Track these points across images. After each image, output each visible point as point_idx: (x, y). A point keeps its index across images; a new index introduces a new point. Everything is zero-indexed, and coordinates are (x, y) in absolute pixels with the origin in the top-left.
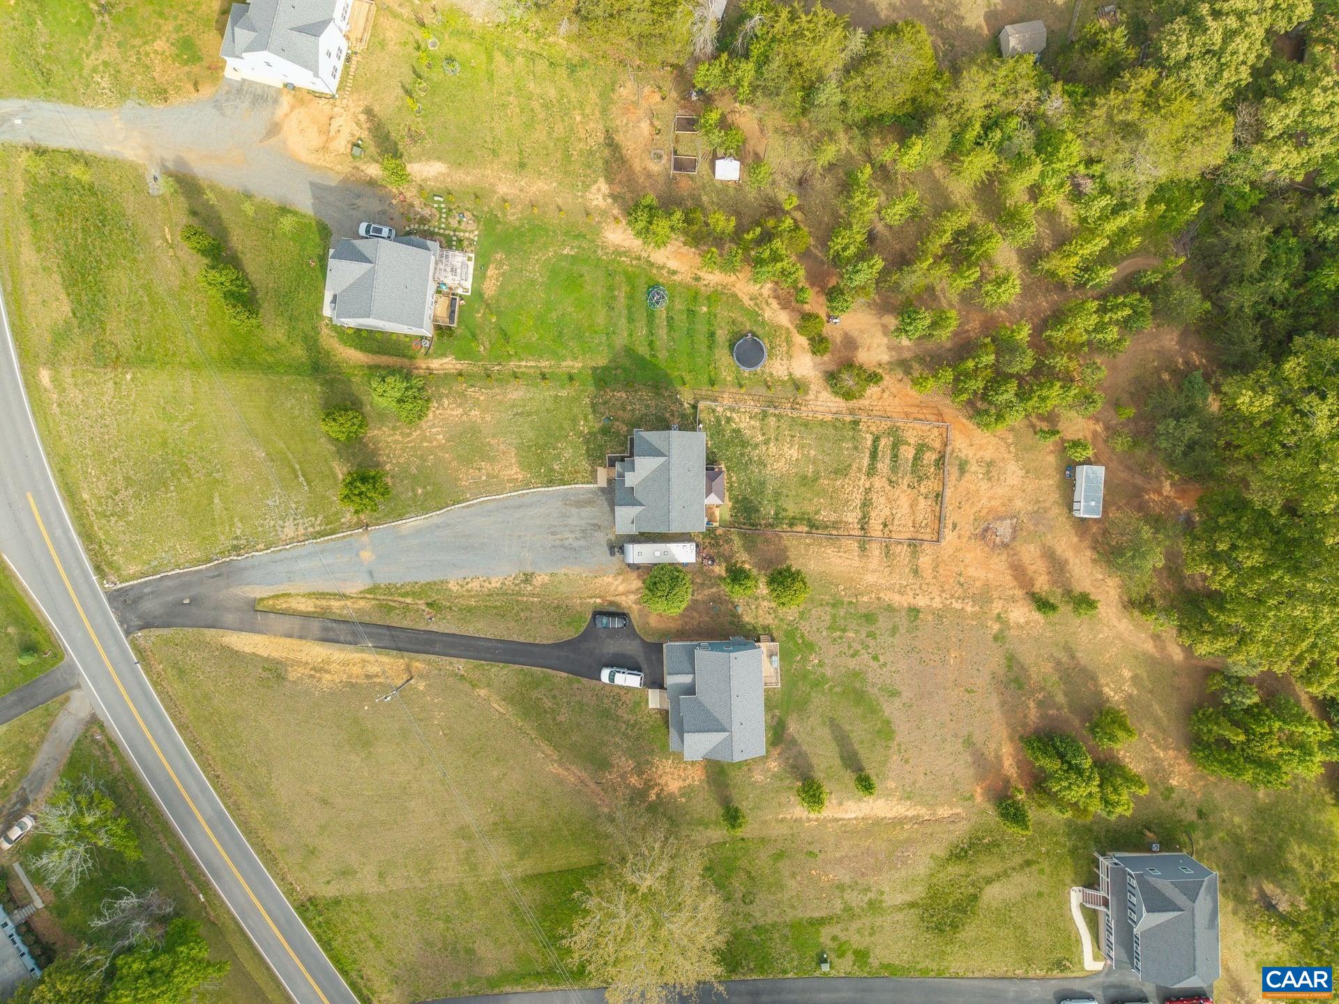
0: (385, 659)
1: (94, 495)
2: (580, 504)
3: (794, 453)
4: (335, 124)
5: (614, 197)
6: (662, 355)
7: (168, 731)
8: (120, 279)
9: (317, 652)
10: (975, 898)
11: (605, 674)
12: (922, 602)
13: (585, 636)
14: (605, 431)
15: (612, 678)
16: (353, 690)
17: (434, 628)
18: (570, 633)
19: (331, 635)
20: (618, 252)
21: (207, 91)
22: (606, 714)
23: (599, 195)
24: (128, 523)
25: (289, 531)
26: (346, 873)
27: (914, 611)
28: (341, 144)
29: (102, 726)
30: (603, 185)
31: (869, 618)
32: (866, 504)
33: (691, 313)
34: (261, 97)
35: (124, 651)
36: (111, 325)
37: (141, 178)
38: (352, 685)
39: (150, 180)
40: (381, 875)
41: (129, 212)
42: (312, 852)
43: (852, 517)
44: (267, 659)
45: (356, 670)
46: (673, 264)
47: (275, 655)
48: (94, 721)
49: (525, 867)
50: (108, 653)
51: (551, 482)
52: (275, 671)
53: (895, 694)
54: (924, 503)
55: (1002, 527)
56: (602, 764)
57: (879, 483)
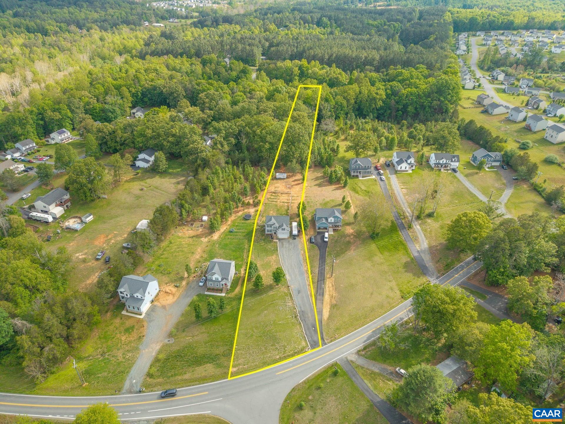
0: (327, 283)
1: (278, 355)
2: (283, 245)
3: (271, 212)
4: (168, 290)
5: (206, 237)
6: (246, 231)
7: (358, 332)
8: (201, 350)
9: (327, 297)
10: (365, 191)
11: (325, 240)
12: (304, 196)
13: (317, 245)
14: (264, 240)
15: (326, 238)
16: (336, 288)
17: (317, 273)
18: (316, 248)
19: (321, 294)
20: (220, 237)
21: (145, 324)
22: (336, 241)
23: (205, 240)
24: (288, 345)
25: (290, 304)
26: (392, 289)
27: (306, 197)
28: (174, 290)
29: (359, 351)
30: (202, 239)
31: (308, 202)
32: (283, 202)
33: (237, 226)
34: (152, 309)
35: (332, 345)
36: (218, 352)
37: (167, 345)
38: (336, 289)
39: (168, 343)
40: (390, 281)
41: (178, 348)
42: (388, 297)
43: (286, 204)
44: (330, 309)
45: (331, 289)
46: (225, 228)
47: (329, 307)
48: (358, 353)
49: (379, 255)
50: (333, 349)
51: (277, 250)
52: (333, 307)
53: (324, 199)
54: (283, 195)
55: (288, 186)
56: (349, 242)
57: (279, 201)
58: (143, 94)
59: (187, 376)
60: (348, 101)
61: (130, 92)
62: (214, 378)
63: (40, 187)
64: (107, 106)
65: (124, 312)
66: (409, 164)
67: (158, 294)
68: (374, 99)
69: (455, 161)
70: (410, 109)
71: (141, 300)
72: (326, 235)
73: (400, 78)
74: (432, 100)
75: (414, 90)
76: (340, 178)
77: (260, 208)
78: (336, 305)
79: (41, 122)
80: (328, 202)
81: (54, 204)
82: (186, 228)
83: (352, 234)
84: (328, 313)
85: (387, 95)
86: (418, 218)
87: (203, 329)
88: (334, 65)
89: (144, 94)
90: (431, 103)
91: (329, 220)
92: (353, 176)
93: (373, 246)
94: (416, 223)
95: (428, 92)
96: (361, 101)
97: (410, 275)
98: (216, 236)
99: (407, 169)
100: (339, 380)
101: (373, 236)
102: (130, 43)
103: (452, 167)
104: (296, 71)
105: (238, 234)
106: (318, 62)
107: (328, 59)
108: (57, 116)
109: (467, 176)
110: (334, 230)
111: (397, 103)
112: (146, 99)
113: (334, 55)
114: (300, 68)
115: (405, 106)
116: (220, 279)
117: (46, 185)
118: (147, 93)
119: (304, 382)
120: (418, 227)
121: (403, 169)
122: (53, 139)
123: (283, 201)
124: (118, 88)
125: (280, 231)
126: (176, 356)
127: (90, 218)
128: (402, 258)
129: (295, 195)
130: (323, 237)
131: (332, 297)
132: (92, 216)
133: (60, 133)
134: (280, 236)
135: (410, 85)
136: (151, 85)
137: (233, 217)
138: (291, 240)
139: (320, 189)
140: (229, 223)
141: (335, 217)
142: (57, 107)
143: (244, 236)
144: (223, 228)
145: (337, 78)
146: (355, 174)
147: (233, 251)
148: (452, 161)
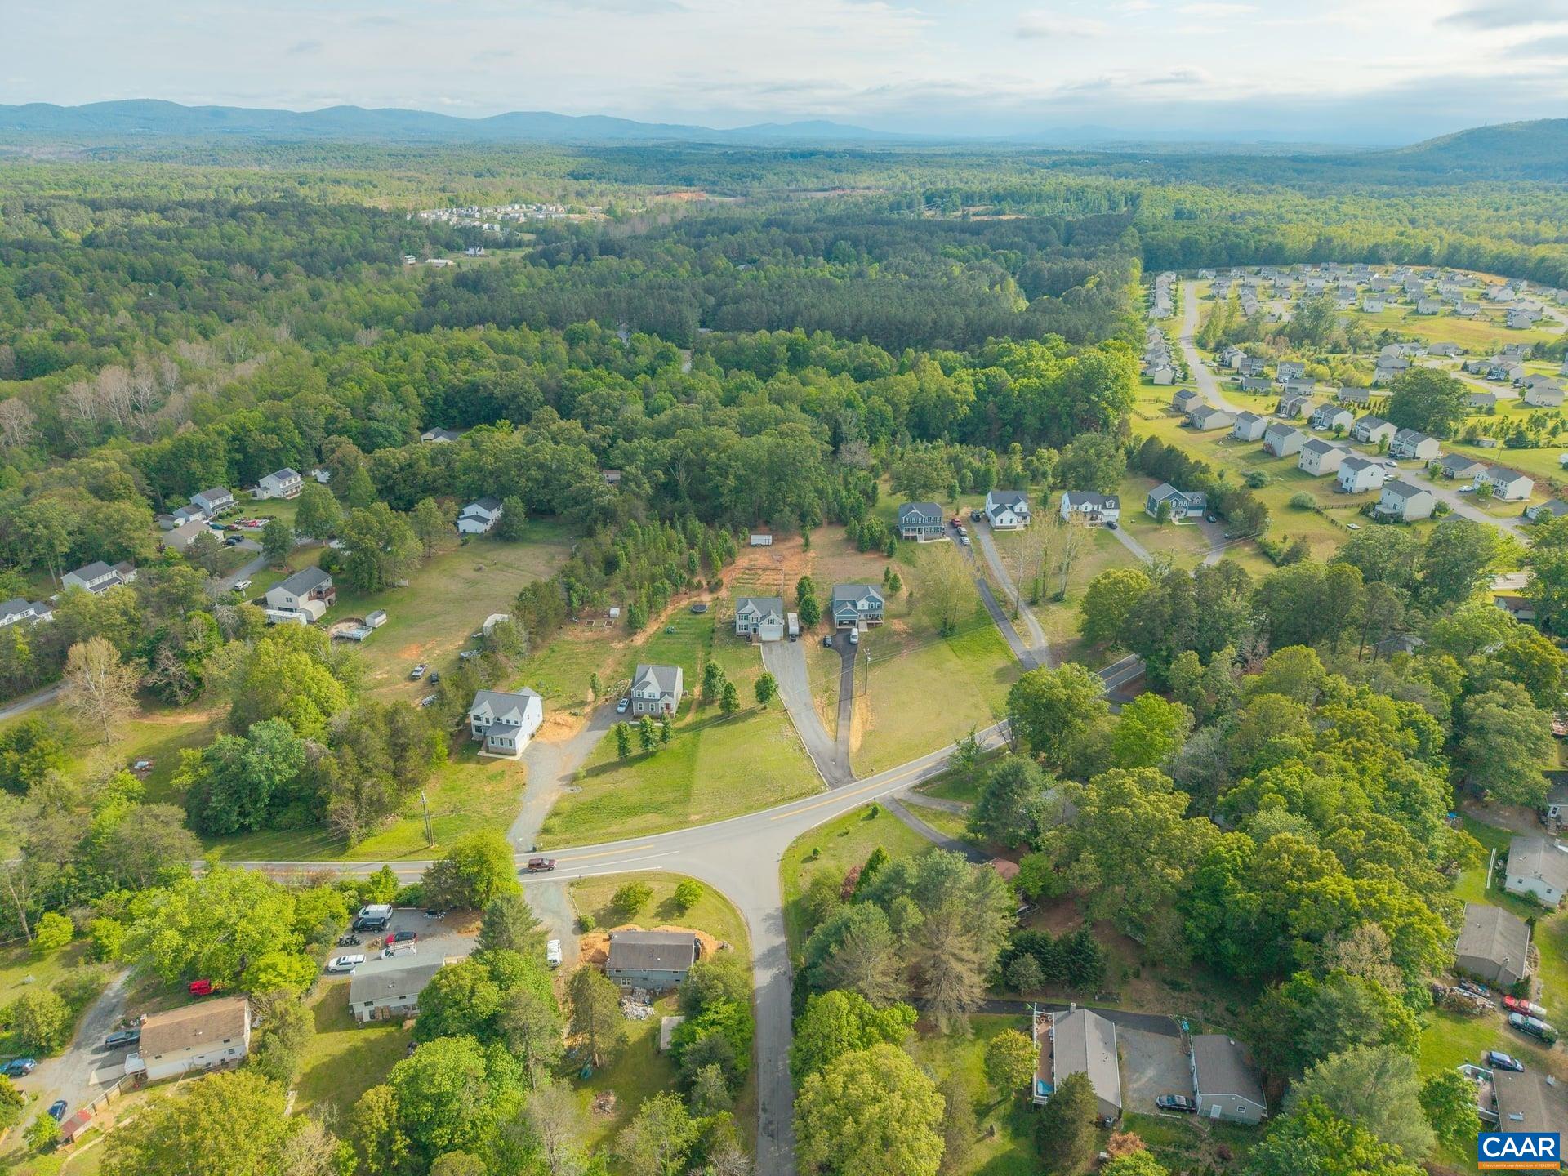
0: (857, 703)
1: (770, 797)
2: (771, 651)
4: (559, 720)
5: (620, 641)
6: (698, 631)
7: (913, 765)
8: (634, 799)
9: (857, 722)
11: (853, 640)
12: (809, 573)
13: (837, 649)
14: (733, 645)
15: (855, 638)
16: (875, 710)
17: (838, 689)
18: (837, 654)
19: (846, 717)
20: (647, 641)
21: (525, 768)
22: (874, 643)
23: (618, 646)
24: (788, 785)
25: (790, 733)
26: (976, 706)
27: (813, 574)
28: (572, 719)
29: (914, 787)
30: (613, 645)
31: (817, 583)
32: (768, 584)
33: (679, 623)
34: (536, 746)
35: (867, 782)
36: (664, 800)
37: (568, 795)
38: (872, 710)
39: (570, 792)
40: (976, 696)
41: (590, 798)
42: (968, 717)
43: (774, 587)
44: (864, 736)
45: (864, 711)
46: (656, 628)
47: (861, 734)
48: (914, 789)
49: (956, 660)
50: (868, 786)
51: (760, 657)
52: (867, 734)
53: (848, 578)
54: (767, 573)
55: (776, 558)
56: (898, 644)
57: (759, 582)
58: (445, 401)
59: (614, 828)
60: (895, 407)
61: (419, 395)
62: (660, 829)
63: (266, 568)
64: (374, 425)
65: (482, 753)
66: (1018, 514)
67: (541, 726)
68: (951, 403)
69: (1110, 507)
70: (1030, 420)
71: (516, 726)
72: (855, 631)
73: (1006, 359)
74: (1073, 401)
75: (1035, 382)
76: (880, 539)
77: (723, 593)
78: (873, 732)
79: (239, 456)
80: (857, 582)
81: (306, 596)
82: (579, 628)
83: (904, 632)
84: (859, 742)
85: (978, 392)
86: (1033, 603)
87: (632, 771)
88: (865, 339)
89: (448, 401)
90: (1072, 407)
91: (859, 607)
92: (907, 538)
93: (943, 648)
94: (1028, 611)
95: (1063, 384)
96: (923, 408)
98: (639, 640)
99: (1015, 523)
100: (879, 823)
101: (946, 631)
102: (389, 301)
103: (1105, 520)
104: (782, 352)
105: (682, 635)
106: (829, 333)
107: (853, 329)
108: (273, 442)
109: (1134, 534)
110: (870, 626)
111: (1001, 408)
112: (454, 412)
113: (865, 318)
114: (791, 347)
115: (1019, 414)
116: (657, 696)
117: (280, 566)
118: (457, 399)
119: (820, 828)
120: (1033, 618)
121: (1006, 523)
122: (266, 489)
123: (767, 582)
124: (394, 388)
125: (764, 625)
126: (588, 808)
127: (381, 620)
128: (998, 661)
129: (791, 573)
130: (849, 635)
131: (865, 722)
132: (384, 616)
133: (282, 477)
134: (765, 636)
135: (1026, 373)
136: (467, 382)
137: (670, 610)
138: (787, 643)
139: (840, 561)
140: (663, 619)
141: (871, 599)
142: (272, 424)
143: (695, 638)
144: (652, 628)
145: (873, 365)
146: (911, 534)
147: (676, 662)
148: (1104, 507)
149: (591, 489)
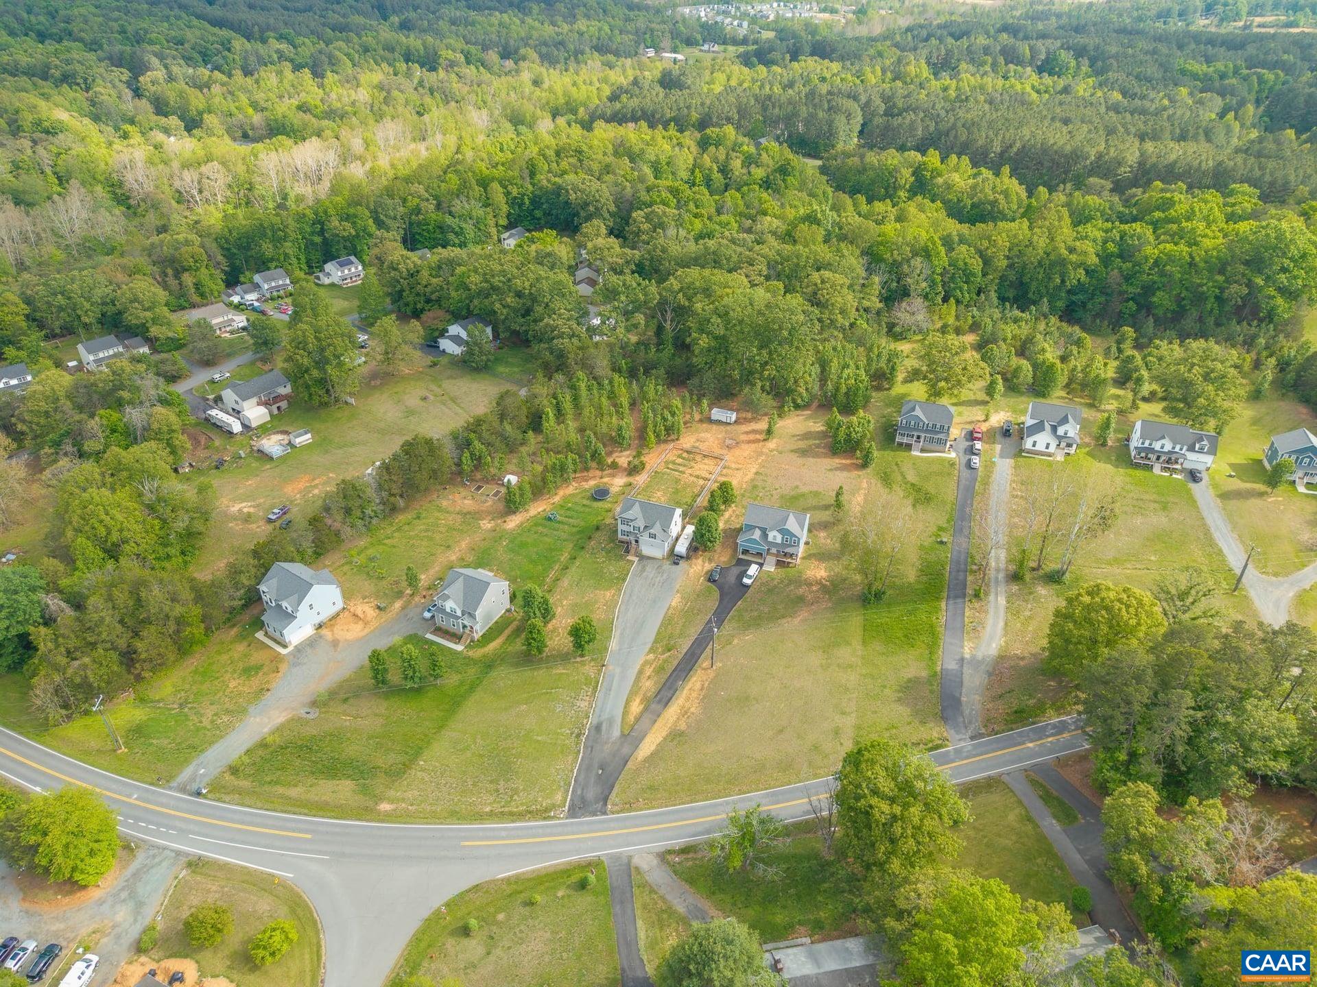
0: (694, 679)
1: (490, 804)
2: (643, 570)
3: (659, 494)
4: (359, 613)
5: (493, 519)
6: (582, 524)
7: (692, 809)
8: (352, 750)
9: (672, 711)
10: (913, 485)
11: (746, 581)
12: (754, 470)
13: (720, 588)
14: (608, 552)
15: (750, 577)
16: (708, 697)
17: (684, 651)
18: (716, 594)
19: (665, 700)
20: (519, 526)
21: (283, 667)
22: (770, 591)
23: (486, 525)
24: (524, 790)
25: (584, 704)
26: (837, 732)
27: (757, 473)
28: (372, 614)
29: (669, 852)
30: (482, 522)
31: (755, 487)
32: (697, 477)
33: (569, 509)
34: (311, 643)
35: (617, 820)
36: (380, 763)
37: (300, 718)
38: (704, 697)
39: (305, 716)
40: (843, 713)
41: (315, 732)
42: (816, 748)
43: (701, 482)
44: (665, 739)
45: (694, 695)
46: (541, 509)
47: (664, 734)
48: (663, 856)
49: (856, 644)
50: (614, 829)
51: (624, 580)
52: (675, 736)
53: (797, 487)
54: (706, 461)
55: (728, 442)
56: (801, 599)
57: (690, 471)
58: (533, 202)
59: (294, 792)
60: (987, 262)
61: (508, 194)
62: (340, 811)
63: (253, 363)
64: (449, 220)
65: (260, 635)
66: (1060, 438)
67: (338, 614)
68: (1062, 262)
69: (1201, 451)
70: (1161, 299)
71: (291, 617)
72: (753, 570)
73: (1157, 214)
74: (1227, 281)
75: (1183, 248)
76: (860, 440)
77: (641, 479)
78: (682, 734)
79: (318, 239)
80: (803, 495)
81: (254, 400)
82: (464, 492)
83: (819, 582)
84: (653, 748)
85: (1106, 259)
86: (1015, 577)
87: (382, 706)
88: (1006, 170)
89: (536, 202)
90: (1222, 289)
91: (770, 539)
92: (900, 444)
93: (856, 620)
94: (1002, 588)
95: (1217, 258)
96: (1024, 267)
97: (904, 711)
98: (513, 522)
99: (1052, 449)
100: (584, 901)
101: (871, 597)
103: (1188, 465)
104: (906, 176)
105: (561, 526)
106: (965, 160)
107: (1002, 153)
108: (348, 229)
109: (1225, 496)
110: (780, 564)
111: (1128, 279)
113: (1018, 145)
114: (918, 172)
115: (1149, 290)
116: (459, 613)
117: (264, 360)
118: (543, 200)
119: (508, 881)
120: (1002, 601)
121: (1040, 447)
122: (328, 275)
123: (698, 473)
124: (484, 183)
125: (645, 538)
126: (301, 747)
127: (304, 439)
128: (911, 666)
129: (733, 466)
130: (743, 574)
131: (684, 712)
132: (309, 436)
133: (342, 265)
134: (646, 550)
135: (1176, 237)
136: (554, 184)
137: (570, 490)
138: (667, 566)
139: (800, 461)
140: (557, 499)
141: (784, 532)
143: (572, 534)
144: (537, 508)
145: (994, 203)
146: (905, 440)
147: (532, 561)
148: (1191, 449)
149: (553, 329)
